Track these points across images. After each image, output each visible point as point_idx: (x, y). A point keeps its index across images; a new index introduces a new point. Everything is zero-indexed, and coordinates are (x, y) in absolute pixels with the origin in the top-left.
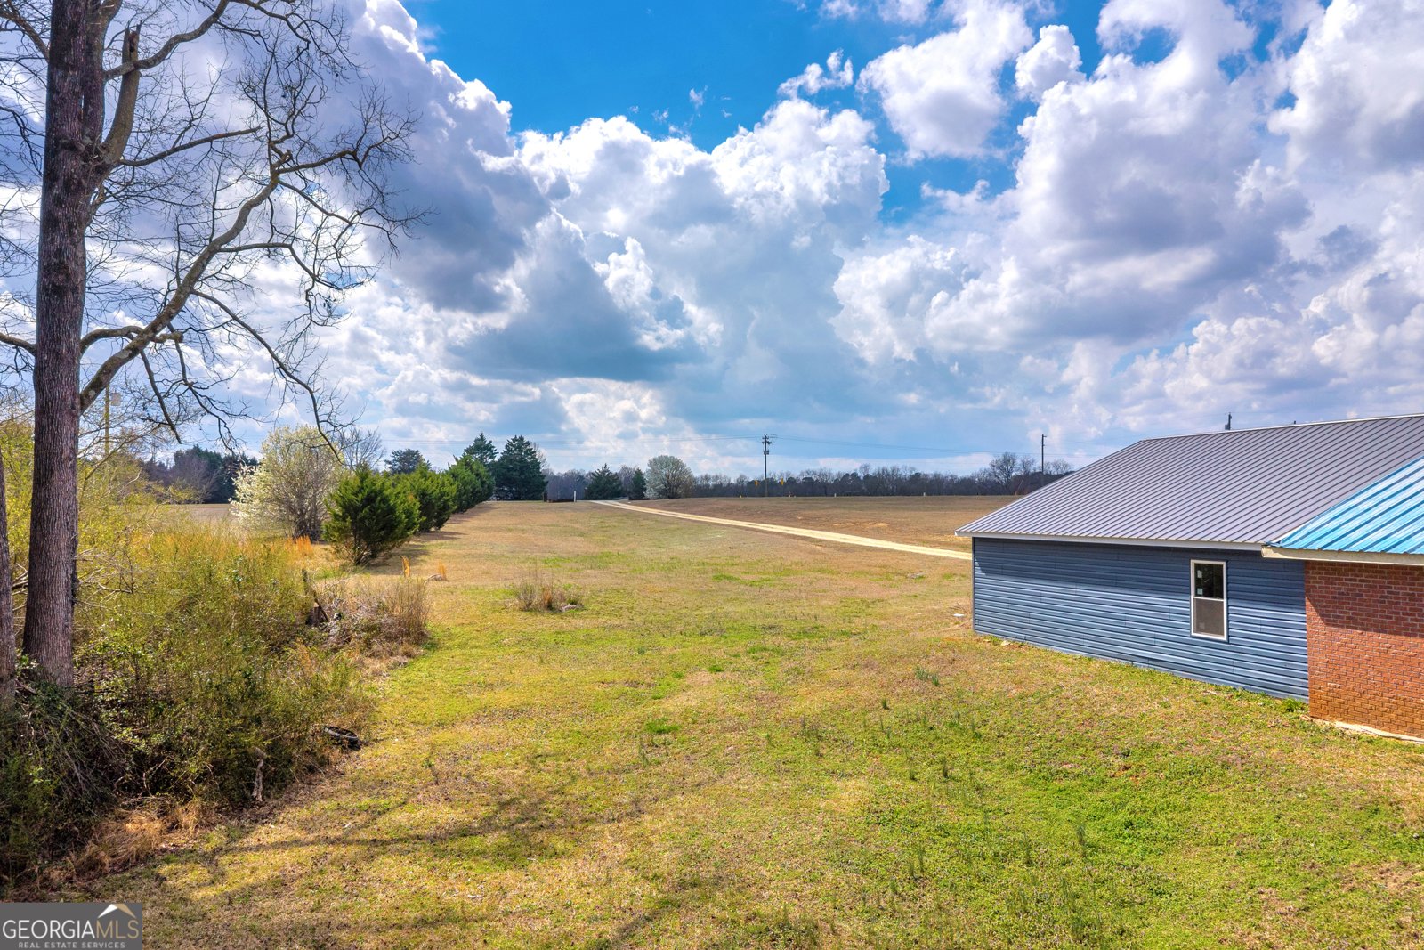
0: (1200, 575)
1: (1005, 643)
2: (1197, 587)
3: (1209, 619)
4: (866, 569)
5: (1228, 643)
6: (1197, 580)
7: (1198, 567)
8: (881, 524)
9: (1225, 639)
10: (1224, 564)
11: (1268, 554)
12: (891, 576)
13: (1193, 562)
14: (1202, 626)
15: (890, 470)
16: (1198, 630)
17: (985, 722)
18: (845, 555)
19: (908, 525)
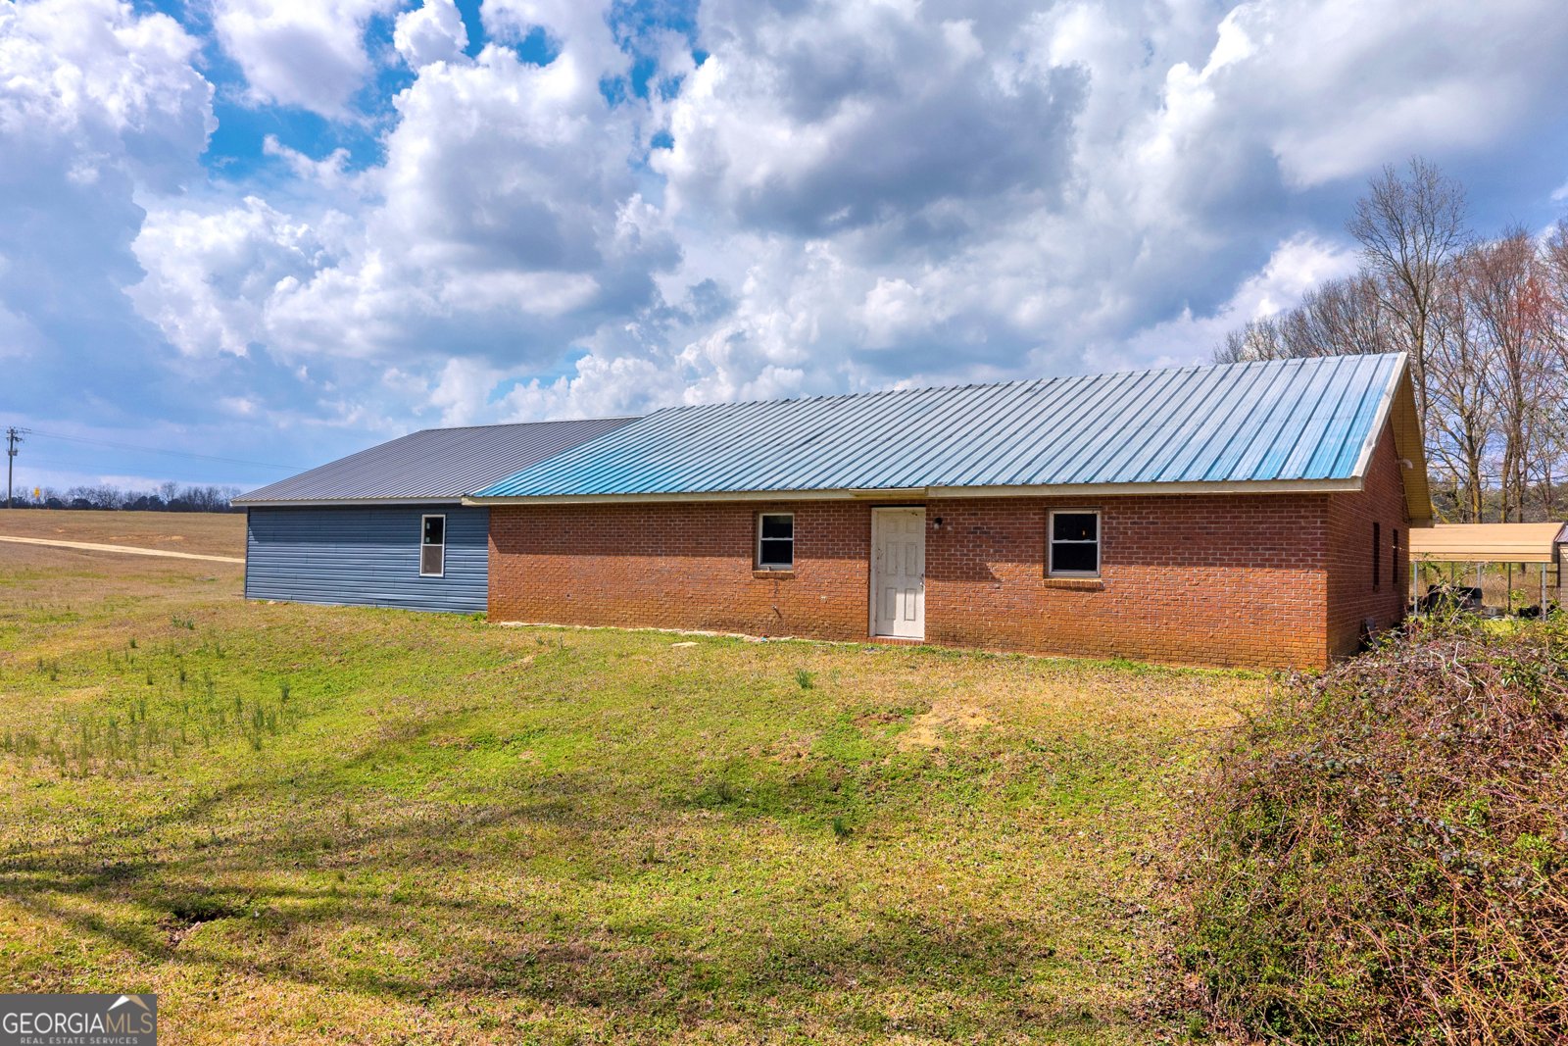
0: (428, 525)
1: (271, 602)
2: (426, 536)
3: (432, 562)
4: (146, 574)
5: (444, 578)
6: (426, 530)
7: (427, 520)
8: (174, 538)
9: (442, 575)
10: (444, 516)
11: (466, 502)
12: (176, 580)
13: (424, 516)
14: (428, 567)
15: (205, 491)
16: (425, 571)
17: (230, 648)
18: (120, 562)
19: (209, 538)
